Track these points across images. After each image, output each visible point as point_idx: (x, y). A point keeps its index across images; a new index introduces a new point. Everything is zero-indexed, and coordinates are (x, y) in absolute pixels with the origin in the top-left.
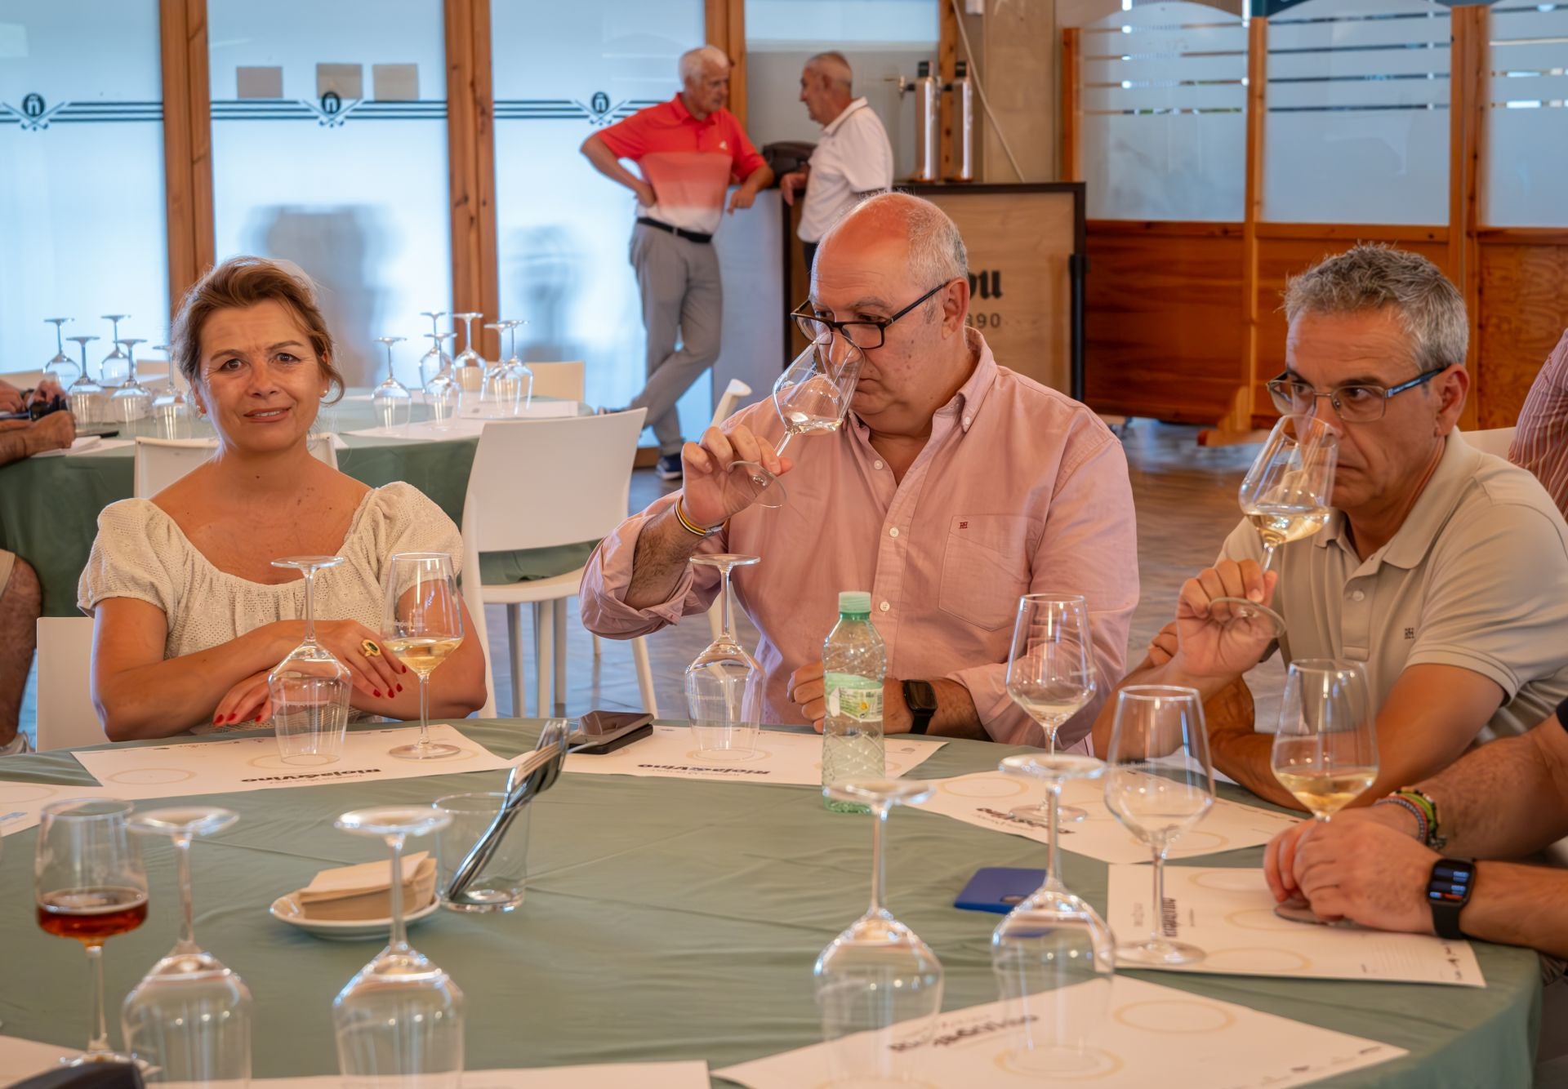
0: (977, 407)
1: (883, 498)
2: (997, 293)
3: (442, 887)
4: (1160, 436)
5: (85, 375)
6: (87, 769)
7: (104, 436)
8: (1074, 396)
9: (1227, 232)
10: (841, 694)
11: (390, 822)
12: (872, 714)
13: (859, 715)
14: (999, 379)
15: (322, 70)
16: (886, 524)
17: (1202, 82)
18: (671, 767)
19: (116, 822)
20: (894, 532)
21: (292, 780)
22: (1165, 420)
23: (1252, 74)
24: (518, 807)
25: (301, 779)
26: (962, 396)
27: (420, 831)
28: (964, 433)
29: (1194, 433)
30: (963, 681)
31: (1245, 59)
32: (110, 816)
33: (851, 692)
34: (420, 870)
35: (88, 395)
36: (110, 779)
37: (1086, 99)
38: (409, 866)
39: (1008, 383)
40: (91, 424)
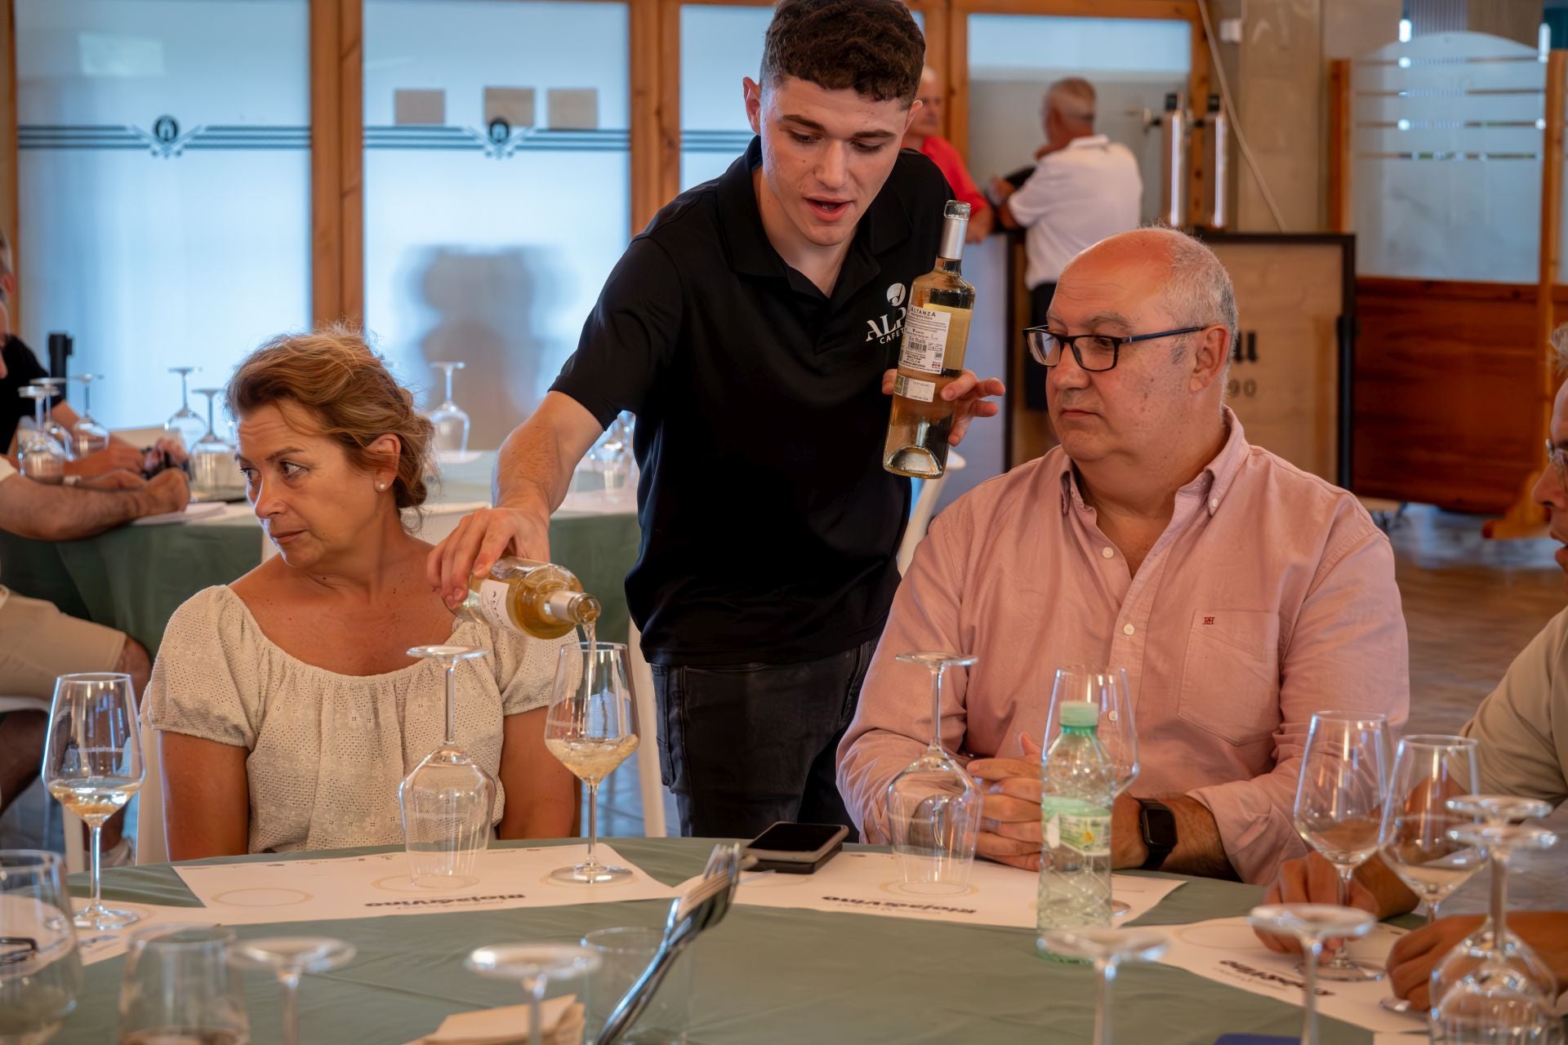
0: (1226, 487)
1: (1116, 592)
2: (1252, 357)
3: (591, 1038)
4: (1439, 526)
5: (211, 432)
6: (189, 885)
7: (230, 502)
8: (1340, 484)
9: (1517, 295)
10: (1062, 820)
11: (528, 961)
12: (1098, 846)
13: (1082, 847)
14: (1251, 459)
15: (491, 94)
16: (1120, 620)
17: (1492, 124)
18: (861, 902)
19: (215, 952)
20: (1129, 629)
21: (424, 905)
22: (1448, 507)
23: (1549, 116)
24: (681, 946)
25: (432, 904)
26: (1210, 473)
27: (566, 973)
28: (1210, 517)
29: (1480, 523)
30: (1206, 801)
31: (1541, 99)
32: (209, 945)
33: (1073, 819)
34: (565, 1017)
35: (214, 456)
36: (215, 899)
37: (1357, 142)
38: (551, 1013)
39: (1262, 463)
40: (217, 488)
